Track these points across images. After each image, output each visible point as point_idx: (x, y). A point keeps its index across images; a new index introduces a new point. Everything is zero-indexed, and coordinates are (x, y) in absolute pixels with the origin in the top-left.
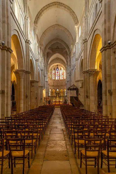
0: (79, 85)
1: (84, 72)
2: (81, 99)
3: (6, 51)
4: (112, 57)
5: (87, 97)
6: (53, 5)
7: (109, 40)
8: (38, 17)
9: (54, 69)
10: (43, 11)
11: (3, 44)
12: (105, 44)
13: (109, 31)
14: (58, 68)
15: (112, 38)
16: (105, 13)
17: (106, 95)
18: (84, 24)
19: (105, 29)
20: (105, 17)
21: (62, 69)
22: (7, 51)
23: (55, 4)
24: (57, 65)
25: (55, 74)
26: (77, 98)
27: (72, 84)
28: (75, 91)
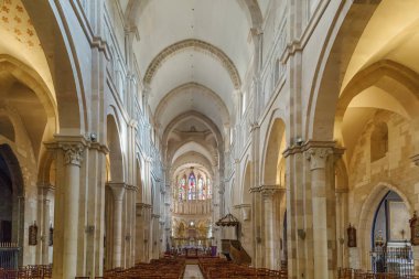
0: (242, 215)
1: (253, 190)
2: (247, 245)
3: (97, 152)
4: (304, 168)
5: (260, 241)
6: (186, 46)
7: (298, 137)
8: (152, 69)
9: (185, 177)
10: (163, 57)
11: (93, 139)
12: (292, 143)
13: (299, 121)
14: (192, 174)
15: (304, 134)
16: (292, 86)
17: (293, 239)
18: (252, 91)
19: (292, 116)
20: (292, 93)
21: (204, 176)
22: (99, 151)
23: (191, 45)
24: (192, 168)
25: (186, 187)
26: (237, 244)
27: (227, 213)
28: (233, 229)
